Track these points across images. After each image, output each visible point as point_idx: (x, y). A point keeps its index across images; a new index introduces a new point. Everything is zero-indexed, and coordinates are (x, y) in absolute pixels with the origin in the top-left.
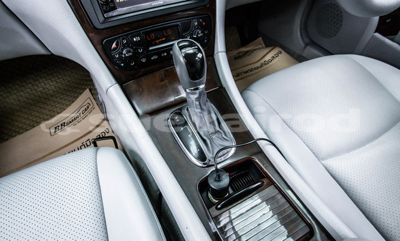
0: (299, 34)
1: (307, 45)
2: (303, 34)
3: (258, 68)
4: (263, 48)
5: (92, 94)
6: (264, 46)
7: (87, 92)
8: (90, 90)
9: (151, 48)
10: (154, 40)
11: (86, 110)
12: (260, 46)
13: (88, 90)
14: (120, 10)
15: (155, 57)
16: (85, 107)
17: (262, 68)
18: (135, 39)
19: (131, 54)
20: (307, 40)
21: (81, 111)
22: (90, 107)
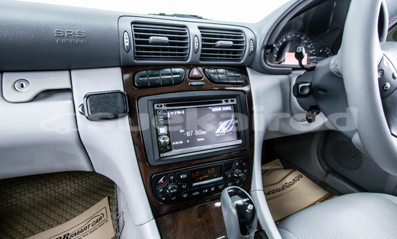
0: (318, 163)
1: (328, 172)
2: (322, 162)
3: (279, 190)
4: (282, 169)
5: (109, 203)
6: (282, 167)
7: (105, 201)
8: (109, 198)
9: (194, 184)
10: (198, 177)
11: (97, 221)
12: (278, 167)
13: (106, 198)
14: (174, 152)
15: (197, 193)
16: (98, 218)
17: (285, 191)
18: (181, 177)
19: (175, 190)
20: (326, 168)
21: (91, 222)
22: (103, 219)
